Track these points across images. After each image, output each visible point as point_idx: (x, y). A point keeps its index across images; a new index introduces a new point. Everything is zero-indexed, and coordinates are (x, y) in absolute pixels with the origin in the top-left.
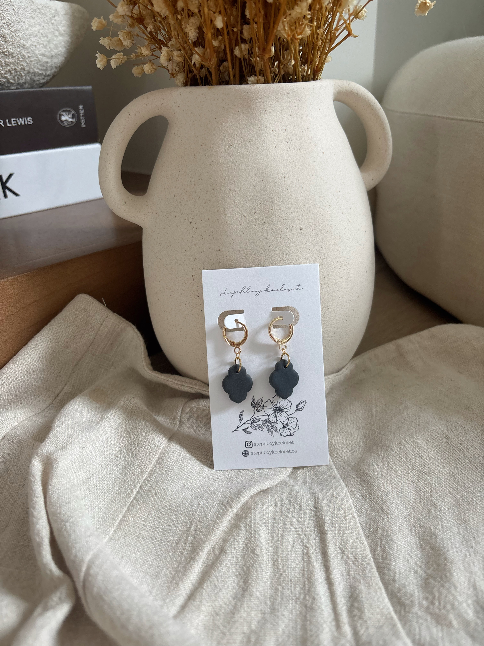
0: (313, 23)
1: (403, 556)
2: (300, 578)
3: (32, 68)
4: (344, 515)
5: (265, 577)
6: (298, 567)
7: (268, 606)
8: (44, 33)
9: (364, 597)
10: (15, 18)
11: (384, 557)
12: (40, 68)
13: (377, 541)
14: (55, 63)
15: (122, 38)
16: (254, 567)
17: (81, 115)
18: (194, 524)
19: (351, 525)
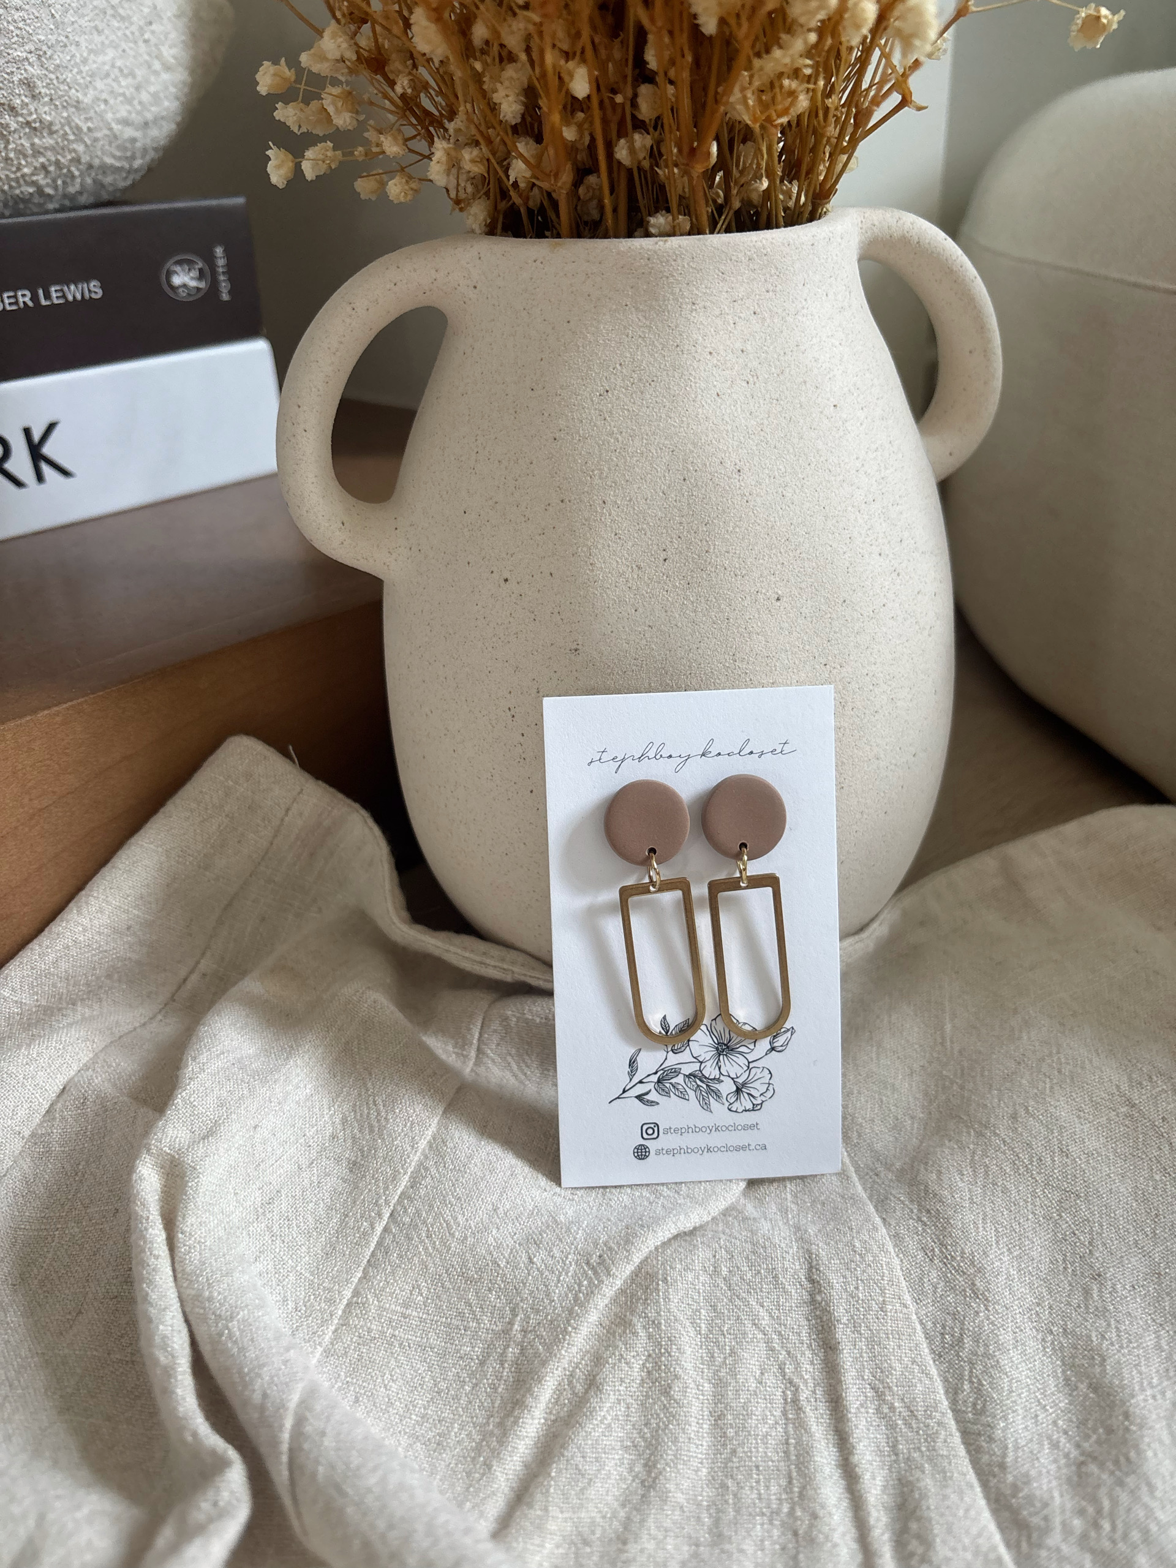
0: (815, 83)
1: (1026, 1406)
3: (97, 156)
4: (881, 1299)
5: (696, 1457)
6: (774, 1433)
7: (706, 1528)
8: (126, 66)
9: (932, 1507)
10: (55, 36)
11: (979, 1407)
12: (118, 154)
13: (962, 1368)
14: (152, 140)
15: (331, 110)
16: (670, 1430)
17: (221, 270)
18: (521, 1316)
19: (897, 1327)
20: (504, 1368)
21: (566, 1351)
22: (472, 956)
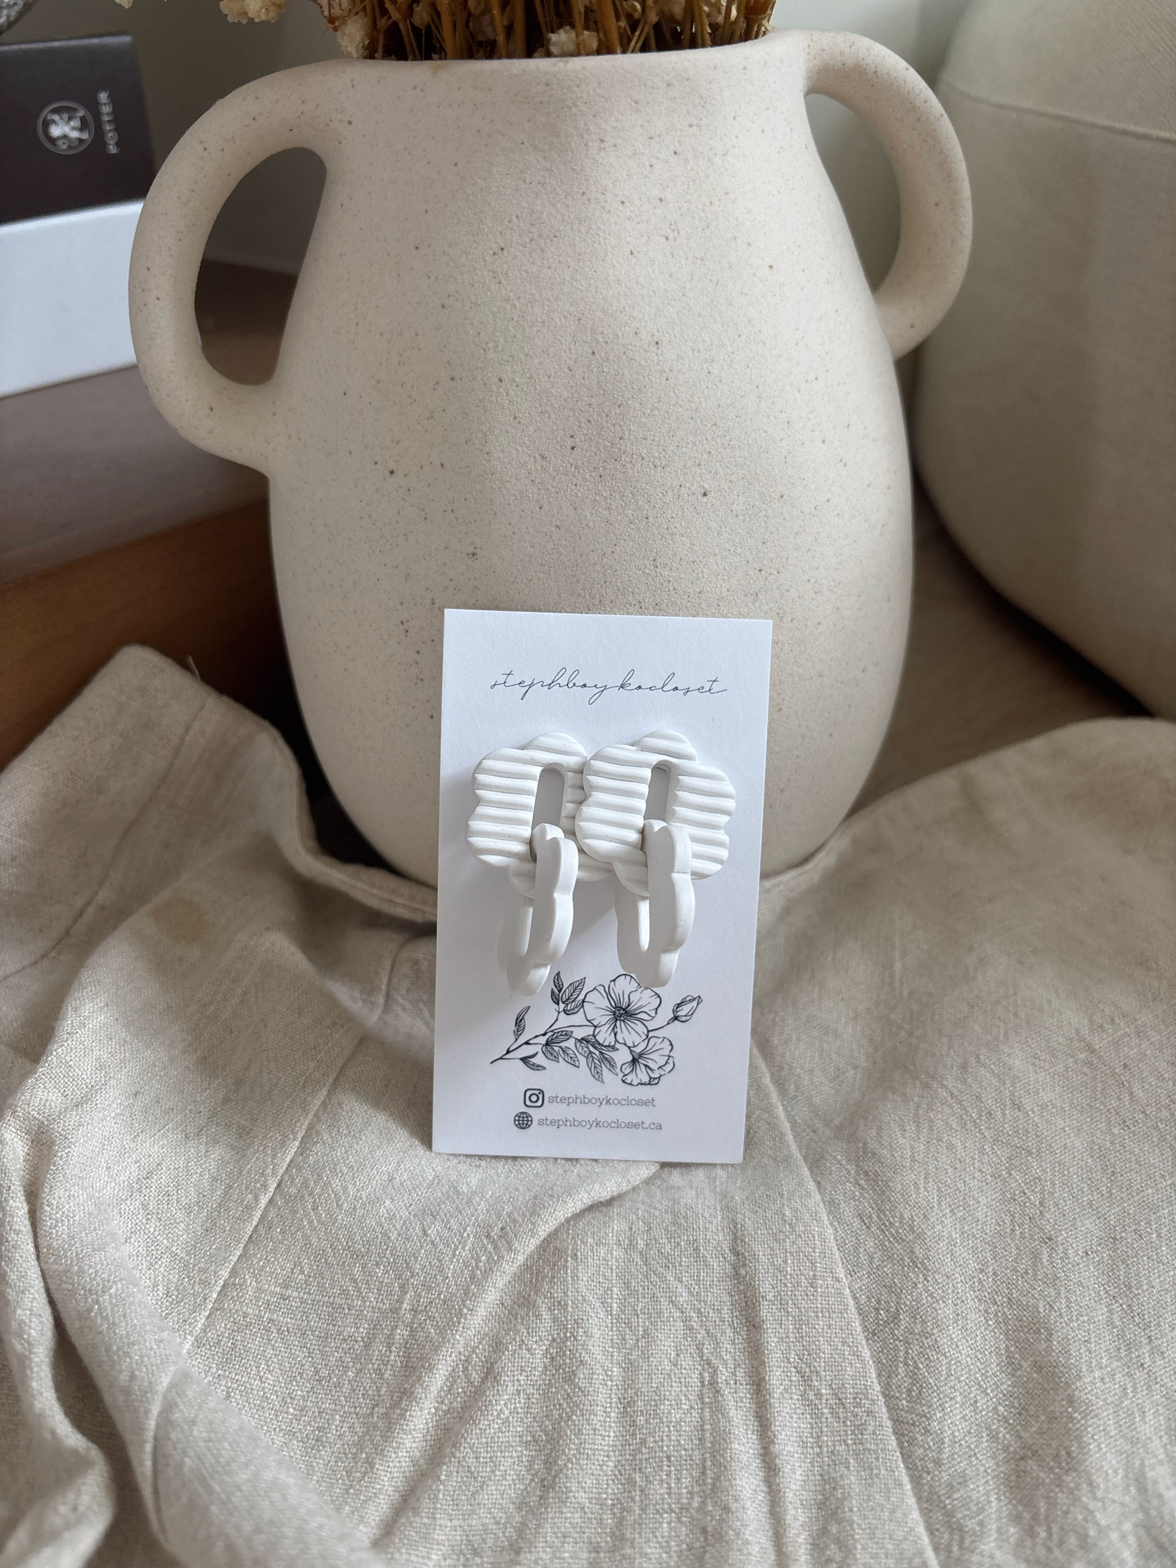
1: (964, 1391)
2: (692, 1449)
4: (811, 1273)
5: (602, 1450)
6: (688, 1420)
7: (608, 1530)
9: (855, 1509)
11: (914, 1394)
13: (896, 1349)
16: (573, 1421)
17: (106, 118)
18: (411, 1293)
19: (828, 1304)
20: (391, 1352)
21: (460, 1336)
22: (381, 894)
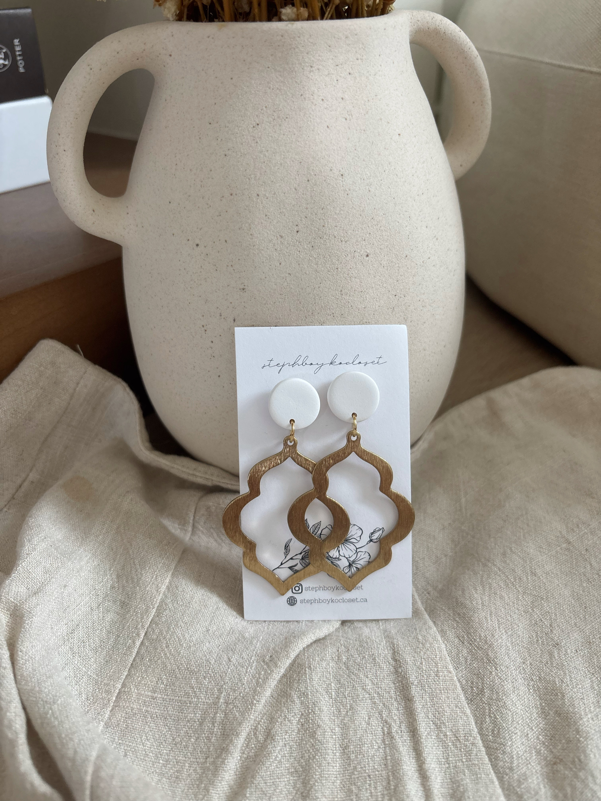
1: (521, 729)
2: (381, 770)
4: (436, 669)
6: (378, 754)
11: (495, 732)
16: (317, 759)
17: (18, 53)
18: (224, 693)
19: (446, 686)
21: (252, 716)
22: (187, 471)
